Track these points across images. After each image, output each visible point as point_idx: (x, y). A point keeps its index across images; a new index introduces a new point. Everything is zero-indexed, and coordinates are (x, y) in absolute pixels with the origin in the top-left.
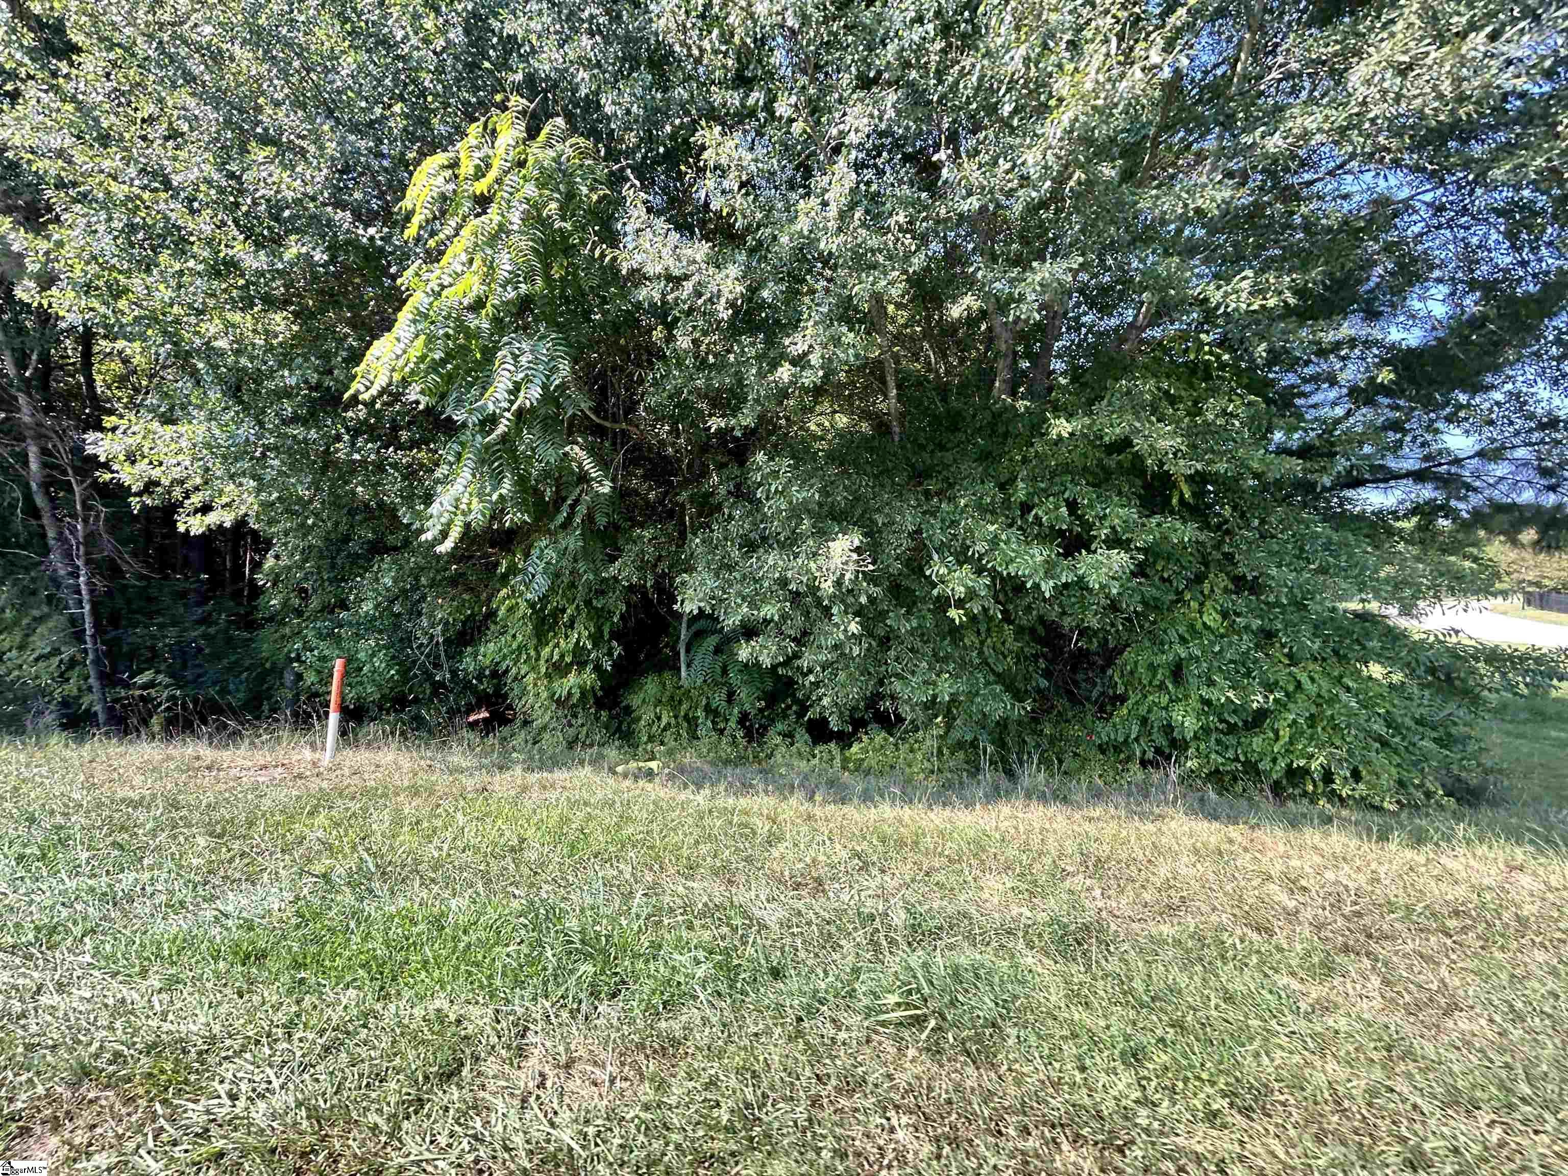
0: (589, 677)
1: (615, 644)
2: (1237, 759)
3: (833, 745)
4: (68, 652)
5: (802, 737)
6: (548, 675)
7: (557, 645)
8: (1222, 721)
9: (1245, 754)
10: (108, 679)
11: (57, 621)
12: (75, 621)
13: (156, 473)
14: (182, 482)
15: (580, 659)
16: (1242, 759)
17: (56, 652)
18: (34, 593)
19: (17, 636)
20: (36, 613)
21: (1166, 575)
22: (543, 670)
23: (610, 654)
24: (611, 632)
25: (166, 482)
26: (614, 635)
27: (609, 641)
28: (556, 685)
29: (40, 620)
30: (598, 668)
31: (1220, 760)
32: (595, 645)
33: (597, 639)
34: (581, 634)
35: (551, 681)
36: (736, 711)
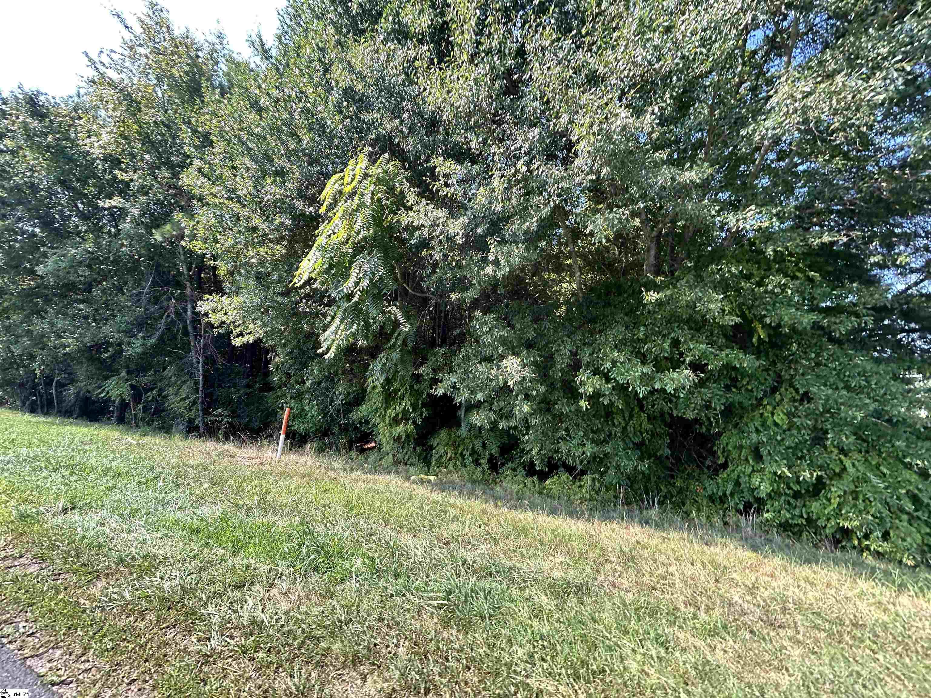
0: (410, 427)
1: (424, 410)
2: (801, 516)
3: (535, 478)
4: (192, 398)
5: (521, 472)
6: (390, 425)
7: (395, 409)
8: (789, 488)
9: (808, 514)
10: (206, 412)
11: (190, 383)
12: (196, 383)
13: (224, 318)
14: (234, 323)
15: (405, 417)
16: (805, 516)
17: (187, 397)
18: (183, 370)
19: (176, 388)
20: (183, 379)
21: (750, 388)
22: (387, 422)
23: (421, 415)
24: (422, 403)
25: (228, 322)
26: (424, 405)
27: (422, 408)
28: (393, 430)
29: (184, 382)
30: (414, 422)
31: (788, 516)
32: (414, 410)
33: (414, 406)
34: (406, 404)
35: (391, 427)
36: (487, 453)
